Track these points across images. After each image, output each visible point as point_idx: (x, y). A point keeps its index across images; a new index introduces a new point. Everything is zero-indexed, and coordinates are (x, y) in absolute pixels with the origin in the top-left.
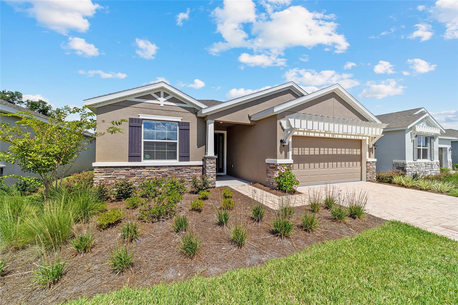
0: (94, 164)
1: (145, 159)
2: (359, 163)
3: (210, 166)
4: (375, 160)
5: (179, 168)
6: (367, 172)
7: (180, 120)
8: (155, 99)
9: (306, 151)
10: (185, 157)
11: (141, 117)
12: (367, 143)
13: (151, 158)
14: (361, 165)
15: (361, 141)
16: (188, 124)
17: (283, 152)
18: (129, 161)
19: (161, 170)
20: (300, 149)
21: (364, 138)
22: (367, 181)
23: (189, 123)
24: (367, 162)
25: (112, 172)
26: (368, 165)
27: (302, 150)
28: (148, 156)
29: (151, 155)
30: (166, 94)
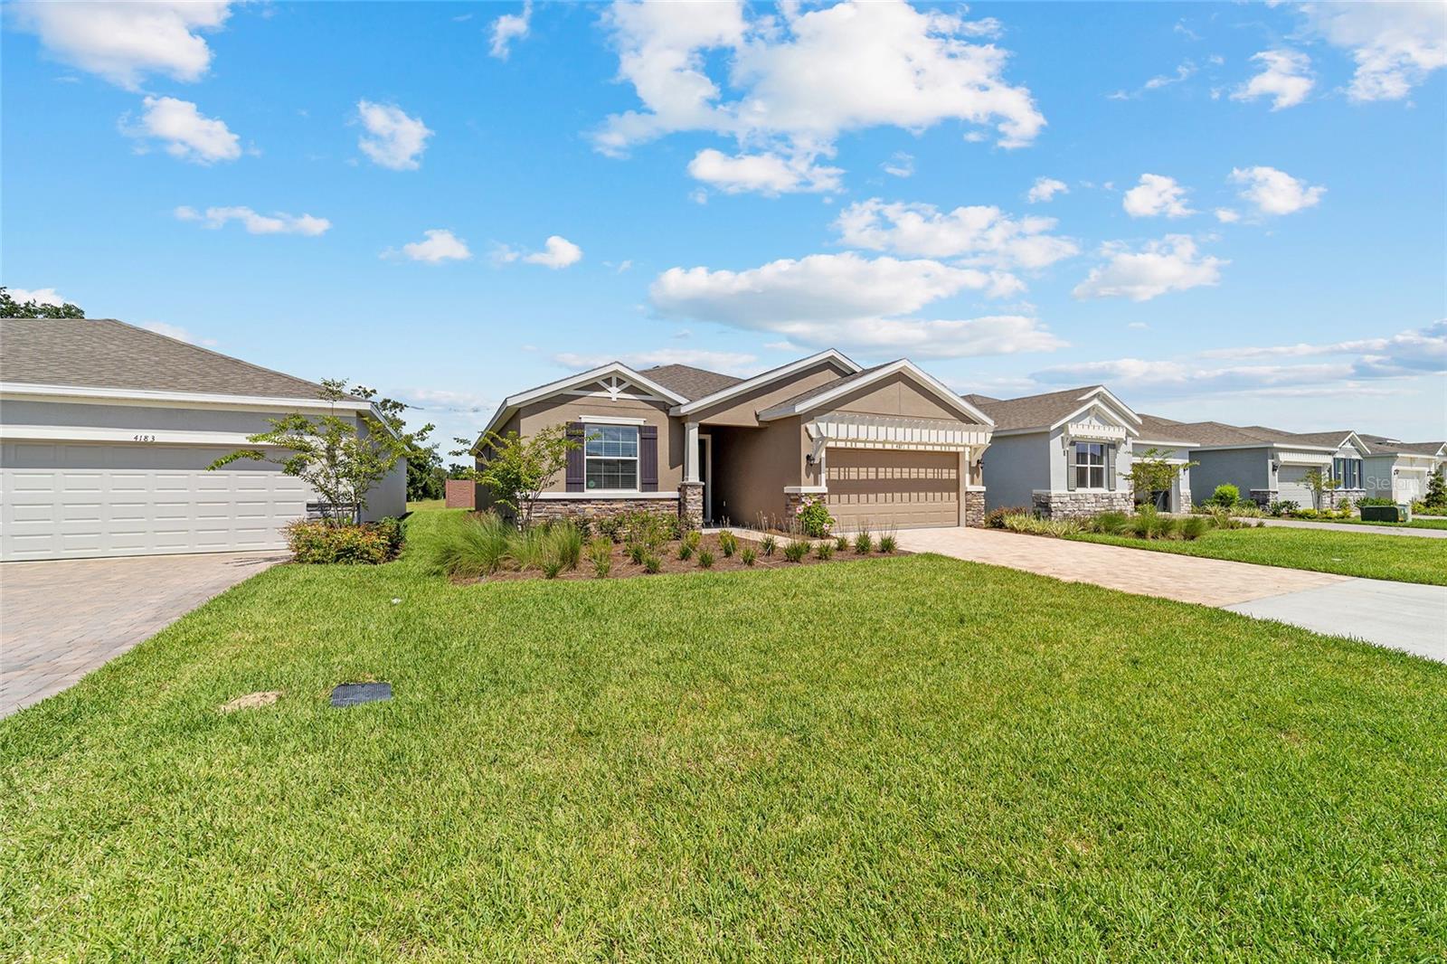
1: (589, 487)
2: (953, 495)
3: (692, 499)
4: (984, 489)
5: (641, 502)
6: (967, 510)
7: (642, 424)
8: (603, 389)
9: (853, 474)
10: (651, 484)
11: (583, 421)
12: (967, 458)
13: (598, 487)
14: (958, 498)
15: (957, 454)
16: (654, 429)
17: (812, 475)
18: (567, 491)
20: (842, 469)
21: (960, 449)
22: (967, 526)
23: (656, 427)
24: (967, 492)
26: (969, 497)
27: (845, 472)
28: (594, 482)
29: (597, 481)
30: (620, 381)
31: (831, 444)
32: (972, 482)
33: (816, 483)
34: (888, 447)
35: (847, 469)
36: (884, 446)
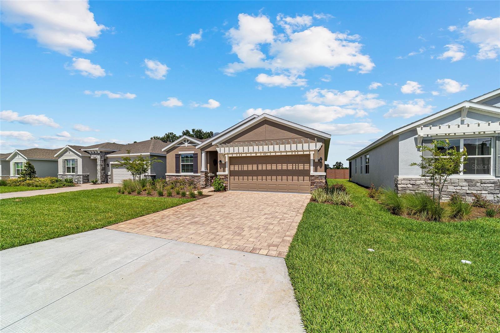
0: (166, 174)
1: (182, 172)
2: (307, 177)
3: (202, 176)
5: (193, 177)
7: (194, 153)
8: (184, 144)
10: (196, 171)
11: (179, 153)
12: (312, 158)
13: (184, 172)
16: (197, 154)
17: (222, 169)
18: (176, 173)
19: (187, 177)
21: (309, 153)
24: (310, 176)
25: (171, 177)
27: (241, 167)
28: (183, 171)
29: (184, 170)
30: (188, 141)
31: (231, 155)
32: (316, 170)
33: (224, 171)
34: (258, 155)
36: (256, 154)
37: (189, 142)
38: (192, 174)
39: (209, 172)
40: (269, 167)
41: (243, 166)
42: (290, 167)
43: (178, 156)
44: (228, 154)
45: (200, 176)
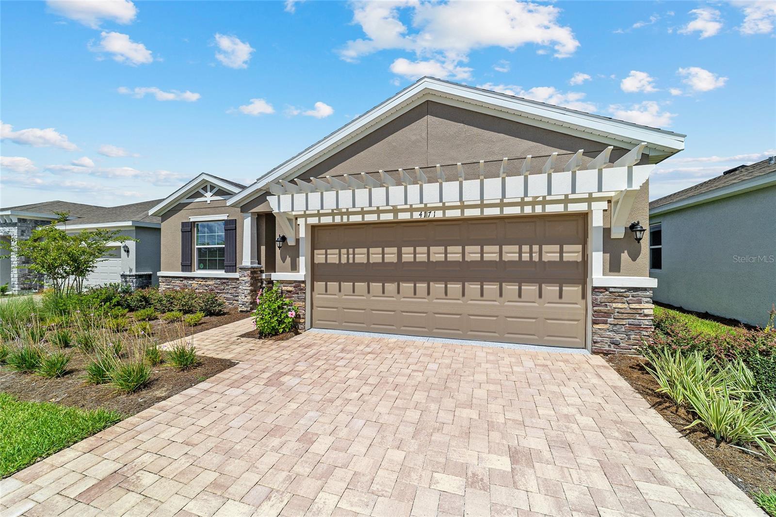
0: (159, 274)
1: (199, 268)
2: (572, 290)
3: (243, 280)
4: (652, 283)
5: (224, 281)
6: (594, 323)
7: (226, 218)
9: (361, 256)
10: (232, 266)
11: (191, 220)
12: (600, 223)
13: (204, 268)
14: (584, 296)
16: (233, 221)
17: (288, 260)
18: (182, 271)
19: (209, 283)
20: (344, 251)
22: (593, 352)
23: (236, 219)
24: (594, 290)
25: (171, 282)
26: (602, 297)
27: (348, 254)
28: (202, 265)
29: (204, 264)
30: (212, 187)
31: (313, 221)
32: (614, 267)
33: (294, 267)
34: (404, 216)
35: (351, 251)
36: (396, 216)
37: (215, 190)
38: (221, 273)
39: (264, 269)
40: (437, 254)
41: (354, 254)
42: (511, 253)
43: (188, 229)
44: (305, 216)
45: (238, 279)
